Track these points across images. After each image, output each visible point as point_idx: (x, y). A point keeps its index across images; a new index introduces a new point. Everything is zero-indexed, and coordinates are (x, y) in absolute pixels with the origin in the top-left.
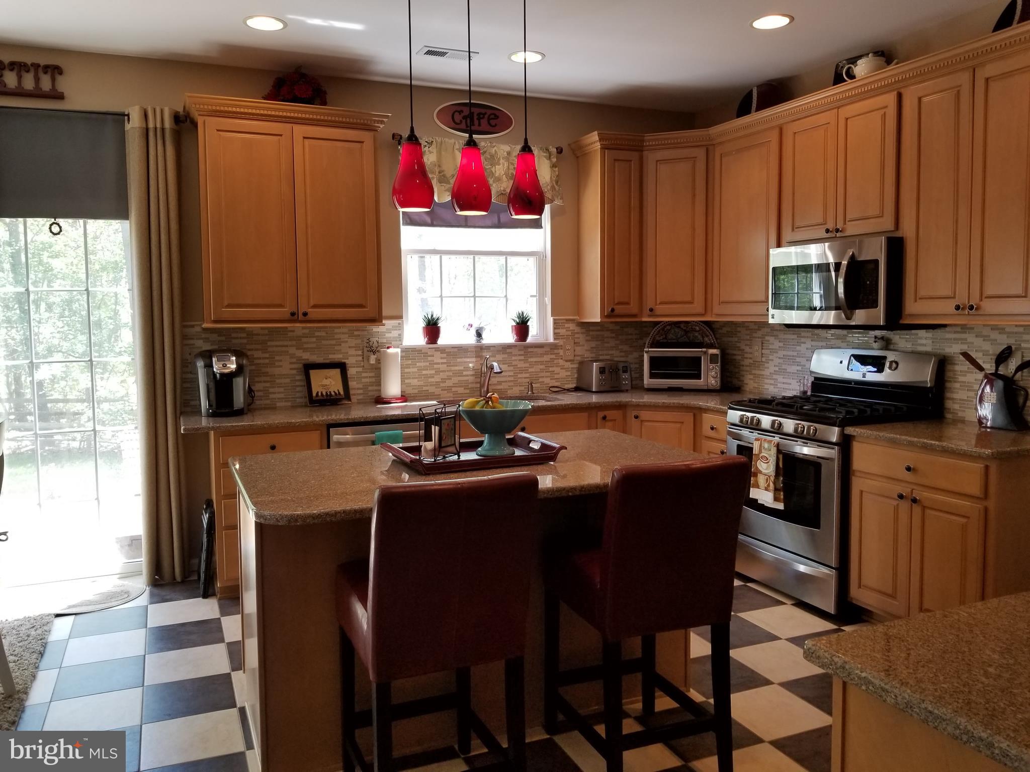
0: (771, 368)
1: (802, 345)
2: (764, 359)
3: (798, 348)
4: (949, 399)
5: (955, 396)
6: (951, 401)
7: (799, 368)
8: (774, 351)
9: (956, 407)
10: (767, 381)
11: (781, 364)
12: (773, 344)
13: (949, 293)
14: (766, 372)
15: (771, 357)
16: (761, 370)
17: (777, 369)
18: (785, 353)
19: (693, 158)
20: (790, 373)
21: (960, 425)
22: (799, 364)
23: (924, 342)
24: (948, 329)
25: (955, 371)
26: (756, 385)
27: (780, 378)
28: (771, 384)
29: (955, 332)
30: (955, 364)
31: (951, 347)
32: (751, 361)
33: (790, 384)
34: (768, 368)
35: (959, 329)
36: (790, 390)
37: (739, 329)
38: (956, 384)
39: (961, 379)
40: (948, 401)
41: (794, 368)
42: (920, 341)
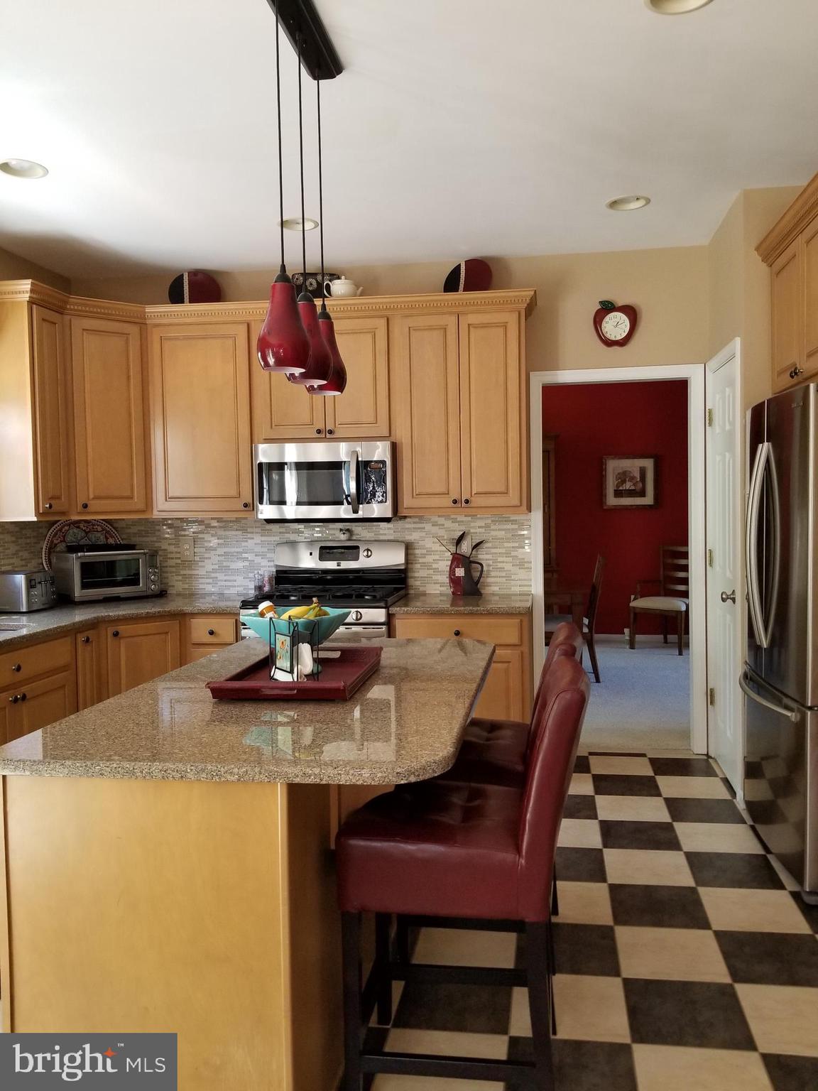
0: (208, 566)
1: (249, 541)
2: (197, 559)
3: (244, 544)
4: (412, 577)
5: (416, 575)
6: (412, 580)
7: (247, 563)
8: (209, 549)
9: (418, 583)
10: (201, 581)
11: (223, 561)
12: (210, 541)
13: (443, 490)
14: (201, 572)
15: (206, 555)
16: (194, 570)
17: (216, 567)
18: (226, 550)
19: (126, 334)
20: (233, 569)
21: (422, 598)
22: (246, 559)
23: (386, 532)
24: (408, 520)
25: (415, 554)
26: (186, 586)
27: (221, 576)
28: (207, 584)
29: (414, 523)
30: (415, 549)
31: (411, 535)
32: (179, 561)
33: (235, 581)
34: (204, 567)
35: (417, 520)
36: (235, 586)
37: (157, 527)
38: (416, 565)
39: (421, 560)
40: (409, 580)
41: (240, 565)
42: (381, 532)
